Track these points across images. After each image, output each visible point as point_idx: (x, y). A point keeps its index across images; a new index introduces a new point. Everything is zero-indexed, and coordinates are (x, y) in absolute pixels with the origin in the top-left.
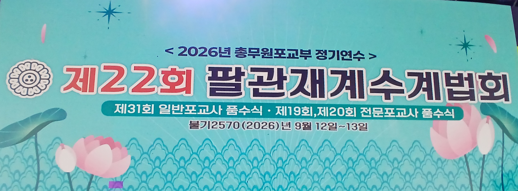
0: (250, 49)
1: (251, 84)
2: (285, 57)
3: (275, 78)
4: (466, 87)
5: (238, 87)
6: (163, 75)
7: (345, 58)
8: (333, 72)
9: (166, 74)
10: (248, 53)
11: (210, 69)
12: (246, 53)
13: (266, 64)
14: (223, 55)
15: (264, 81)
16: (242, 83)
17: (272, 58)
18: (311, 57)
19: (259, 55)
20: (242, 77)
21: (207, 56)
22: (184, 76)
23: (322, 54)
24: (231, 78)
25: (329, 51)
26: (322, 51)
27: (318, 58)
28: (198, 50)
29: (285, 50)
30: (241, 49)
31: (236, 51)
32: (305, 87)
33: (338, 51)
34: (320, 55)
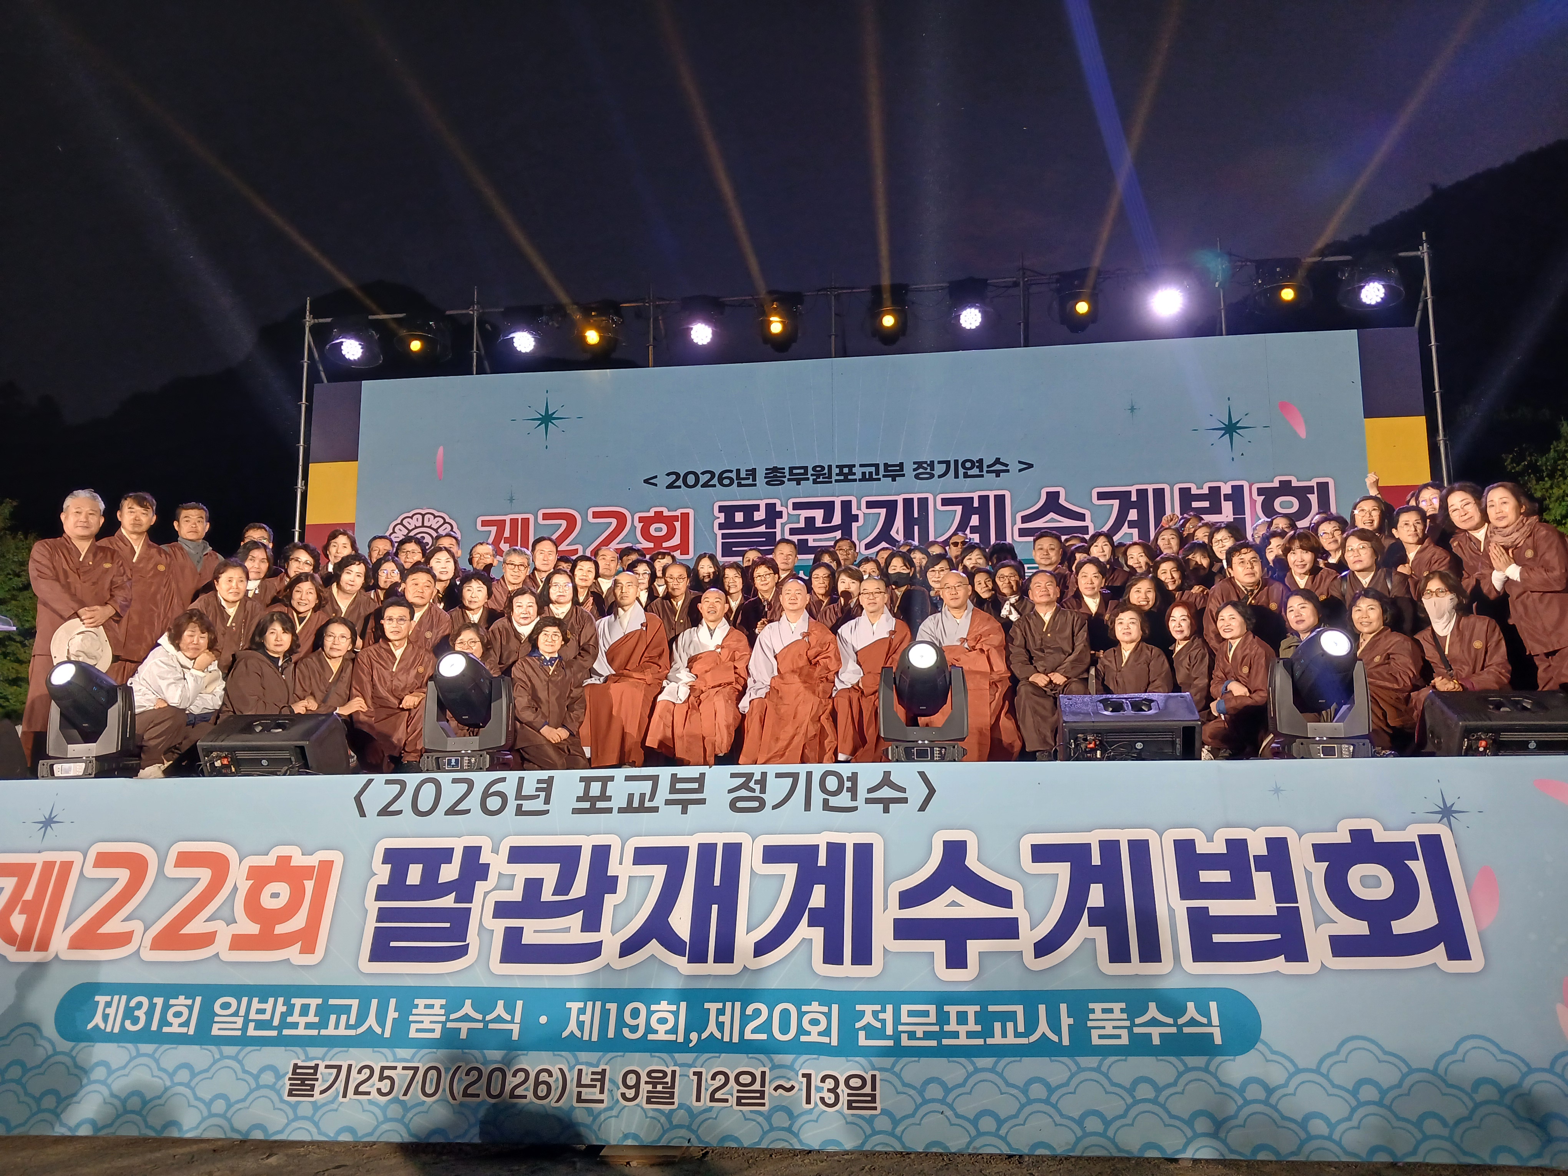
0: (791, 469)
1: (793, 532)
2: (855, 480)
3: (837, 520)
4: (1227, 513)
5: (771, 540)
6: (642, 524)
7: (970, 472)
8: (946, 502)
9: (646, 522)
10: (788, 477)
11: (722, 509)
12: (785, 477)
13: (821, 493)
14: (743, 482)
15: (817, 526)
16: (778, 530)
17: (831, 482)
18: (903, 475)
19: (808, 479)
20: (779, 522)
21: (714, 486)
22: (678, 525)
23: (926, 469)
24: (759, 523)
25: (939, 462)
26: (926, 463)
27: (917, 477)
28: (700, 475)
29: (854, 466)
30: (775, 469)
31: (766, 474)
32: (893, 533)
33: (956, 462)
34: (921, 470)
